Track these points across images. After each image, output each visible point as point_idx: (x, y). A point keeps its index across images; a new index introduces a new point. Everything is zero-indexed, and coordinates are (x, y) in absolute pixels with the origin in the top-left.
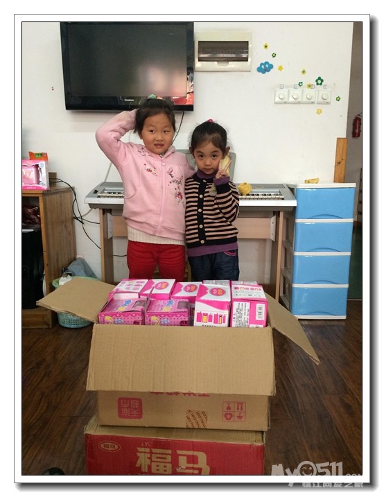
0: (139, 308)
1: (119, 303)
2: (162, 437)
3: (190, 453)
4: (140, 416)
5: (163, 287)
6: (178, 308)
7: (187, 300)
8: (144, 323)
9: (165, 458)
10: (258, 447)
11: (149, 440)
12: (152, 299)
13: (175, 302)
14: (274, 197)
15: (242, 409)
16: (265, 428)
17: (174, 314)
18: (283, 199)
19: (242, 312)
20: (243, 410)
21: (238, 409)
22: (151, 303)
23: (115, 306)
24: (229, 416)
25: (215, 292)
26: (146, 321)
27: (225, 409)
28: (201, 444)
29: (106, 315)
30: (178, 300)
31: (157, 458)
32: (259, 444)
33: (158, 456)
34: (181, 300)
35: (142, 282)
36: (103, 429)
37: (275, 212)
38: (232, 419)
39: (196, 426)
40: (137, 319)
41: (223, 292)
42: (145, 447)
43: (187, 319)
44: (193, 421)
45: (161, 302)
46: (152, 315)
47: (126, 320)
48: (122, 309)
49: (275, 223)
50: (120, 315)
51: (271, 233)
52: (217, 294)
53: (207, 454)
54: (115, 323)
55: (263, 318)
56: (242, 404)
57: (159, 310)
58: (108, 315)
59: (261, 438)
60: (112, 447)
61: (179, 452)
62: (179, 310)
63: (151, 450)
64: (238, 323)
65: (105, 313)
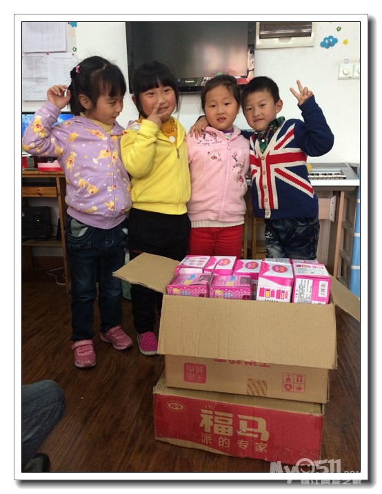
0: (204, 282)
1: (185, 277)
2: (224, 402)
3: (251, 418)
4: (204, 381)
5: (225, 263)
6: (241, 283)
7: (249, 276)
8: (208, 296)
9: (227, 421)
10: (316, 417)
11: (213, 403)
12: (215, 274)
13: (237, 278)
14: (335, 176)
15: (301, 381)
16: (324, 401)
17: (237, 289)
18: (345, 178)
19: (304, 289)
20: (303, 382)
21: (298, 381)
22: (214, 278)
23: (181, 280)
24: (288, 387)
25: (277, 269)
26: (211, 294)
27: (285, 381)
28: (261, 410)
29: (173, 287)
30: (240, 276)
31: (219, 420)
32: (318, 415)
33: (221, 418)
34: (243, 276)
35: (205, 259)
36: (170, 390)
37: (336, 191)
38: (292, 390)
39: (256, 394)
40: (202, 292)
41: (286, 270)
42: (208, 409)
43: (249, 294)
44: (254, 389)
45: (224, 278)
46: (216, 289)
47: (192, 292)
48: (187, 283)
49: (335, 203)
50: (187, 288)
51: (331, 213)
52: (279, 271)
53: (267, 421)
54: (182, 295)
55: (325, 295)
56: (302, 377)
57: (223, 284)
58: (176, 287)
59: (319, 410)
60: (178, 407)
61: (240, 416)
62: (242, 285)
63: (214, 413)
64: (300, 300)
65: (173, 285)
